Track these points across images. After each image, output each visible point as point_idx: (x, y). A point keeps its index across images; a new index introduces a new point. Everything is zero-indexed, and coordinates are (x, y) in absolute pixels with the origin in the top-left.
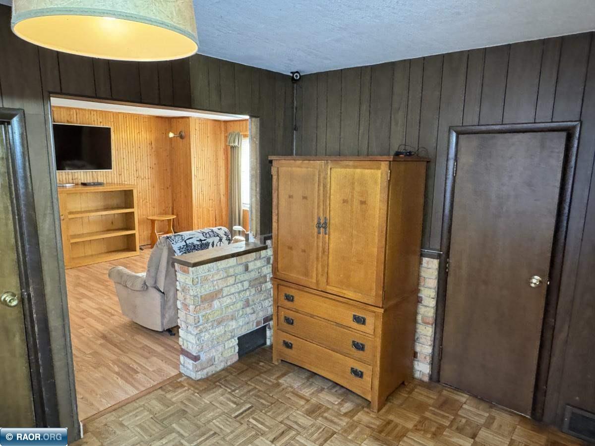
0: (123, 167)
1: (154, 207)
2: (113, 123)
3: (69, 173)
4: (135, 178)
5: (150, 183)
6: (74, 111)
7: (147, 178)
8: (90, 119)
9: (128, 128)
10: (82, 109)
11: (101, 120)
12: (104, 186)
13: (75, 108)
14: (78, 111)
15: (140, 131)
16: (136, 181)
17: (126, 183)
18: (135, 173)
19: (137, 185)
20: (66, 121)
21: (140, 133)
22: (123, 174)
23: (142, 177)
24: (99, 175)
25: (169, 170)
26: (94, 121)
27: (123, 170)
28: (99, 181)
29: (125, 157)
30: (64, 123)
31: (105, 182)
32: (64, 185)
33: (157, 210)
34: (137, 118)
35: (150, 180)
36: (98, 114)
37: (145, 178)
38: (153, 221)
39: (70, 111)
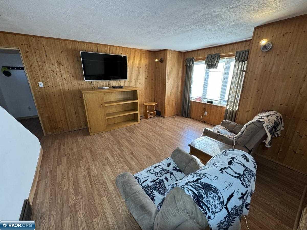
0: (132, 78)
1: (146, 98)
2: (127, 54)
3: (107, 81)
4: (138, 84)
5: (145, 86)
6: (108, 46)
7: (144, 83)
8: (116, 51)
9: (135, 57)
10: (112, 46)
11: (122, 52)
12: (123, 88)
13: (108, 45)
14: (110, 47)
15: (141, 59)
16: (138, 86)
17: (134, 86)
18: (138, 81)
19: (139, 87)
20: (104, 52)
21: (141, 60)
22: (132, 82)
23: (142, 83)
24: (121, 82)
25: (154, 80)
26: (118, 53)
27: (132, 79)
28: (121, 85)
29: (133, 73)
30: (103, 53)
31: (124, 86)
32: (104, 88)
33: (147, 100)
34: (140, 51)
35: (145, 85)
36: (120, 49)
37: (143, 83)
38: (146, 106)
39: (106, 47)
